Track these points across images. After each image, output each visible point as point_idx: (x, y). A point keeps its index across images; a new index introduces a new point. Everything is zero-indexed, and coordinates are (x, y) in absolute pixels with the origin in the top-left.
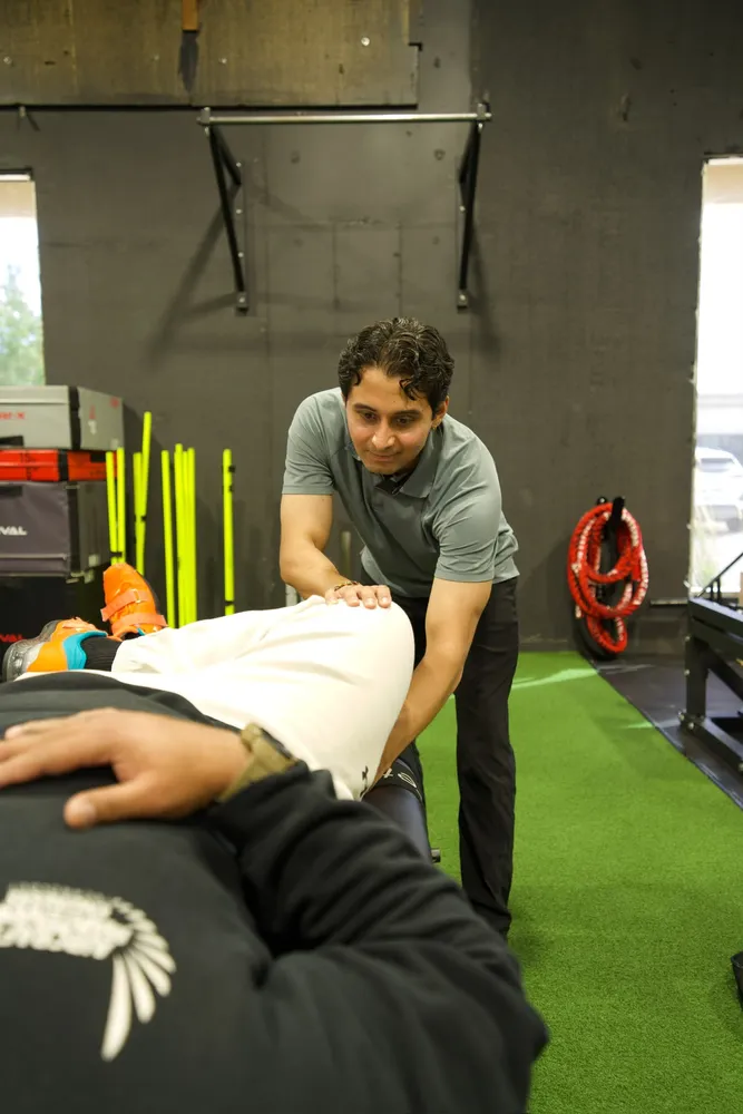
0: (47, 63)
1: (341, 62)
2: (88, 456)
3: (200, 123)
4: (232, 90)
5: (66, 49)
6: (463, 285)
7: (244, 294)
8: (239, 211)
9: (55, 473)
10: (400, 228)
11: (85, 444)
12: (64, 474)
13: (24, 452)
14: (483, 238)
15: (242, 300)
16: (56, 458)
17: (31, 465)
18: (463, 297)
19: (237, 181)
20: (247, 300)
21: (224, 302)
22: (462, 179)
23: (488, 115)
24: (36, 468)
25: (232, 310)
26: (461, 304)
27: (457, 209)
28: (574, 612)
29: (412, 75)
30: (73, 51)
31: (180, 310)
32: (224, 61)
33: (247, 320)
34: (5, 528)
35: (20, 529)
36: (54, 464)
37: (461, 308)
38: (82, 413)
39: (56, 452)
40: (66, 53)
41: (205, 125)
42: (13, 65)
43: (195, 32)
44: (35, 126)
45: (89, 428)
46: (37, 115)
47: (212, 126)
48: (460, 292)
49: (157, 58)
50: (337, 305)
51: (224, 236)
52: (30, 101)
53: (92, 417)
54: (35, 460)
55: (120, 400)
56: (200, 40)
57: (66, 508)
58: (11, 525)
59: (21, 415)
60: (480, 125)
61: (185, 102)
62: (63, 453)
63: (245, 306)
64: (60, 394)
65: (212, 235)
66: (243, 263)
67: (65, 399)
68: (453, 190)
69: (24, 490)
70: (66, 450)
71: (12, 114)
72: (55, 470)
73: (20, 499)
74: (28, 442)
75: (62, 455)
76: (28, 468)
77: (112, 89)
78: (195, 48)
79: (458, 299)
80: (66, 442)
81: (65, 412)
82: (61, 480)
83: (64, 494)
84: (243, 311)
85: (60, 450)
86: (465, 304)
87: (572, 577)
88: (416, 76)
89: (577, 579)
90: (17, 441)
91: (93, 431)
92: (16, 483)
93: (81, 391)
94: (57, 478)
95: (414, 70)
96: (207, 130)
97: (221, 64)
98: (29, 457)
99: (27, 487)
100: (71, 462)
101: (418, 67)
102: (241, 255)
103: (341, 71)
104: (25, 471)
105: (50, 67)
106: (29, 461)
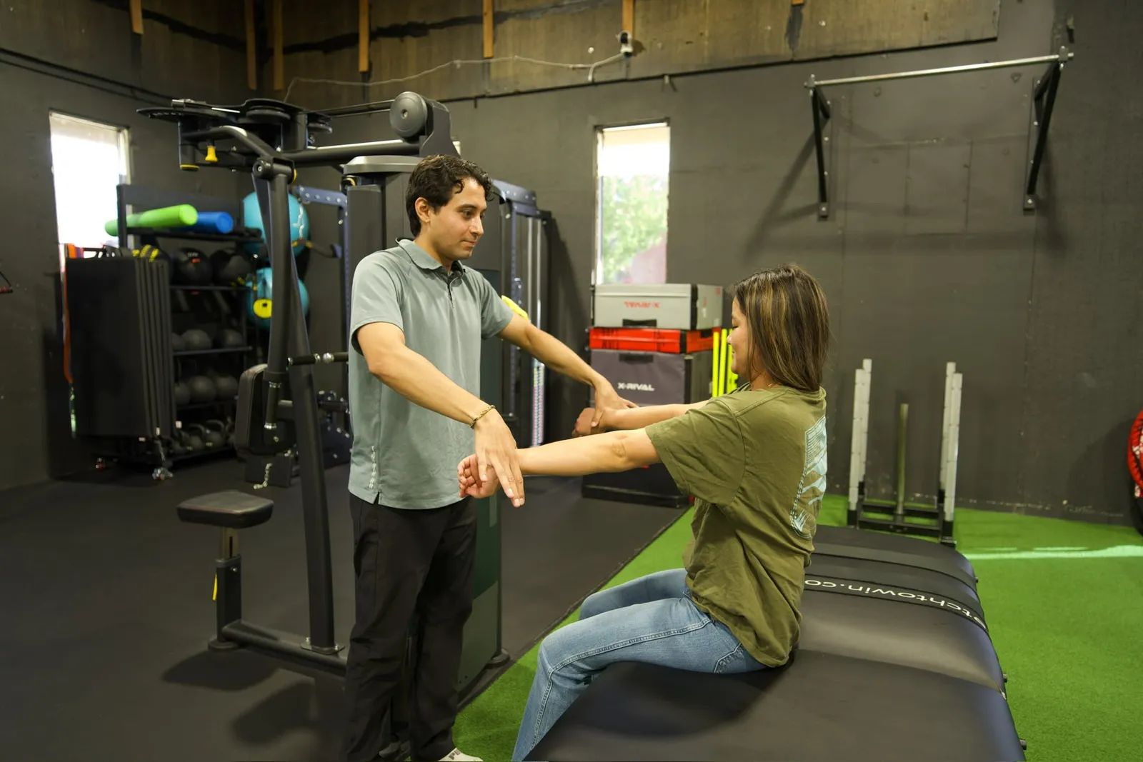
0: (687, 43)
1: (926, 10)
2: (699, 334)
3: (806, 87)
4: (828, 44)
5: (701, 31)
6: (1031, 190)
7: (826, 204)
8: (826, 139)
9: (677, 347)
10: (972, 144)
11: (700, 326)
12: (683, 349)
13: (657, 331)
14: (1056, 147)
15: (824, 209)
16: (679, 337)
17: (661, 340)
18: (1030, 201)
19: (827, 116)
20: (828, 209)
21: (807, 211)
22: (1038, 98)
23: (1071, 55)
24: (664, 343)
25: (814, 217)
26: (1027, 206)
27: (1031, 123)
28: (1133, 492)
29: (994, 13)
30: (707, 34)
31: (773, 217)
32: (824, 24)
33: (827, 225)
34: (639, 384)
35: (650, 386)
36: (677, 341)
37: (1027, 210)
38: (699, 304)
39: (679, 332)
40: (702, 34)
41: (811, 88)
42: (663, 48)
43: (801, 5)
44: (675, 89)
45: (702, 314)
46: (677, 81)
47: (817, 89)
48: (1027, 196)
49: (769, 28)
50: (907, 211)
51: (813, 158)
52: (672, 72)
53: (705, 305)
54: (664, 338)
55: (721, 288)
56: (805, 12)
57: (683, 373)
58: (644, 383)
59: (656, 305)
60: (1062, 65)
61: (788, 58)
62: (683, 332)
63: (825, 214)
64: (684, 290)
65: (804, 156)
66: (827, 180)
67: (688, 294)
68: (1027, 107)
69: (655, 360)
70: (686, 331)
71: (660, 81)
72: (678, 345)
73: (651, 365)
74: (659, 325)
75: (683, 335)
76: (658, 343)
77: (733, 55)
78: (801, 15)
79: (1025, 201)
80: (686, 325)
81: (688, 303)
82: (681, 353)
83: (683, 363)
84: (824, 217)
85: (682, 330)
86: (1033, 206)
87: (1133, 458)
88: (998, 14)
89: (1137, 460)
90: (652, 323)
91: (705, 315)
92: (649, 353)
93: (700, 287)
94: (678, 351)
95: (997, 9)
96: (811, 92)
97: (821, 26)
98: (660, 335)
99: (658, 357)
100: (689, 340)
101: (1000, 6)
102: (826, 173)
103: (926, 18)
104: (656, 345)
105: (689, 45)
106: (660, 338)
